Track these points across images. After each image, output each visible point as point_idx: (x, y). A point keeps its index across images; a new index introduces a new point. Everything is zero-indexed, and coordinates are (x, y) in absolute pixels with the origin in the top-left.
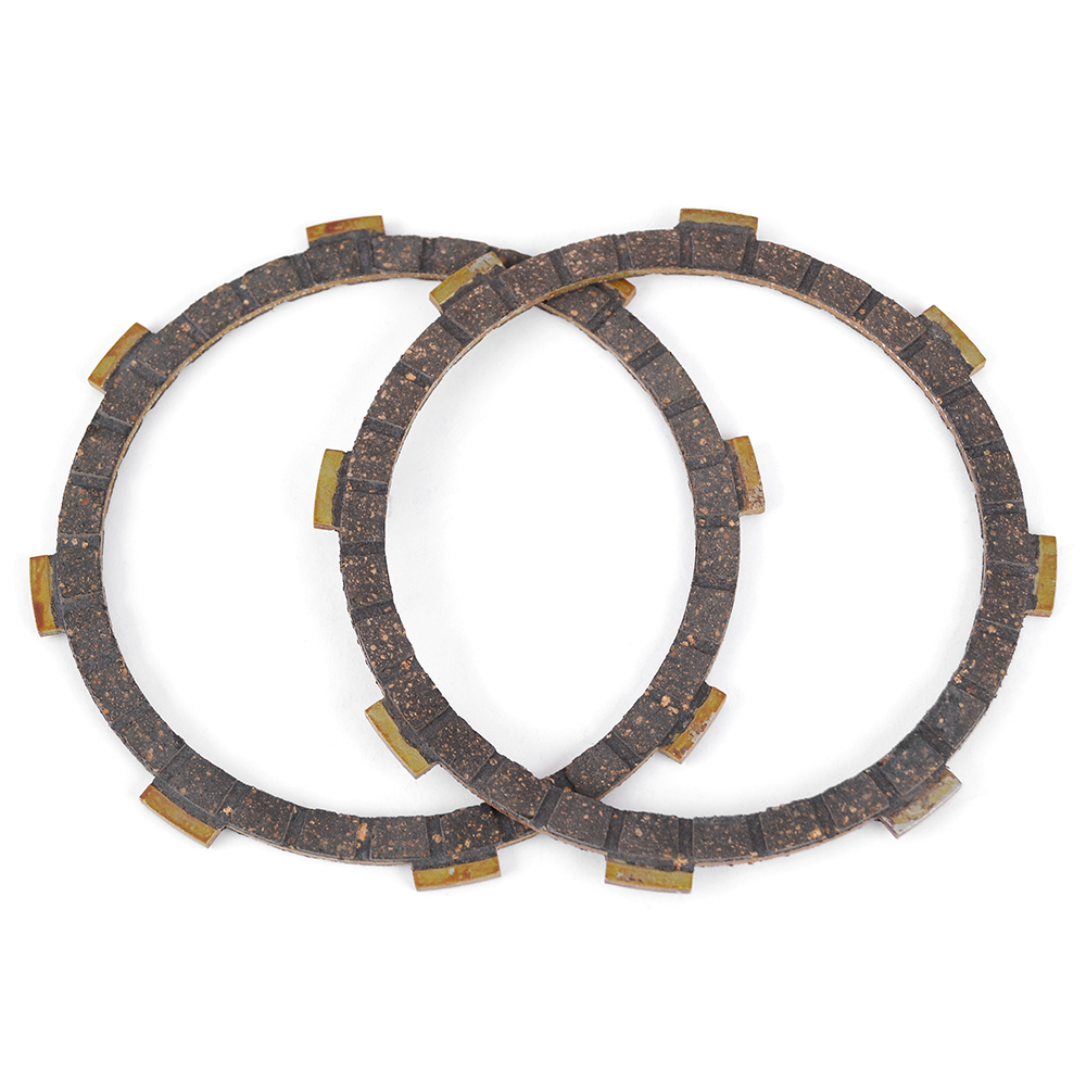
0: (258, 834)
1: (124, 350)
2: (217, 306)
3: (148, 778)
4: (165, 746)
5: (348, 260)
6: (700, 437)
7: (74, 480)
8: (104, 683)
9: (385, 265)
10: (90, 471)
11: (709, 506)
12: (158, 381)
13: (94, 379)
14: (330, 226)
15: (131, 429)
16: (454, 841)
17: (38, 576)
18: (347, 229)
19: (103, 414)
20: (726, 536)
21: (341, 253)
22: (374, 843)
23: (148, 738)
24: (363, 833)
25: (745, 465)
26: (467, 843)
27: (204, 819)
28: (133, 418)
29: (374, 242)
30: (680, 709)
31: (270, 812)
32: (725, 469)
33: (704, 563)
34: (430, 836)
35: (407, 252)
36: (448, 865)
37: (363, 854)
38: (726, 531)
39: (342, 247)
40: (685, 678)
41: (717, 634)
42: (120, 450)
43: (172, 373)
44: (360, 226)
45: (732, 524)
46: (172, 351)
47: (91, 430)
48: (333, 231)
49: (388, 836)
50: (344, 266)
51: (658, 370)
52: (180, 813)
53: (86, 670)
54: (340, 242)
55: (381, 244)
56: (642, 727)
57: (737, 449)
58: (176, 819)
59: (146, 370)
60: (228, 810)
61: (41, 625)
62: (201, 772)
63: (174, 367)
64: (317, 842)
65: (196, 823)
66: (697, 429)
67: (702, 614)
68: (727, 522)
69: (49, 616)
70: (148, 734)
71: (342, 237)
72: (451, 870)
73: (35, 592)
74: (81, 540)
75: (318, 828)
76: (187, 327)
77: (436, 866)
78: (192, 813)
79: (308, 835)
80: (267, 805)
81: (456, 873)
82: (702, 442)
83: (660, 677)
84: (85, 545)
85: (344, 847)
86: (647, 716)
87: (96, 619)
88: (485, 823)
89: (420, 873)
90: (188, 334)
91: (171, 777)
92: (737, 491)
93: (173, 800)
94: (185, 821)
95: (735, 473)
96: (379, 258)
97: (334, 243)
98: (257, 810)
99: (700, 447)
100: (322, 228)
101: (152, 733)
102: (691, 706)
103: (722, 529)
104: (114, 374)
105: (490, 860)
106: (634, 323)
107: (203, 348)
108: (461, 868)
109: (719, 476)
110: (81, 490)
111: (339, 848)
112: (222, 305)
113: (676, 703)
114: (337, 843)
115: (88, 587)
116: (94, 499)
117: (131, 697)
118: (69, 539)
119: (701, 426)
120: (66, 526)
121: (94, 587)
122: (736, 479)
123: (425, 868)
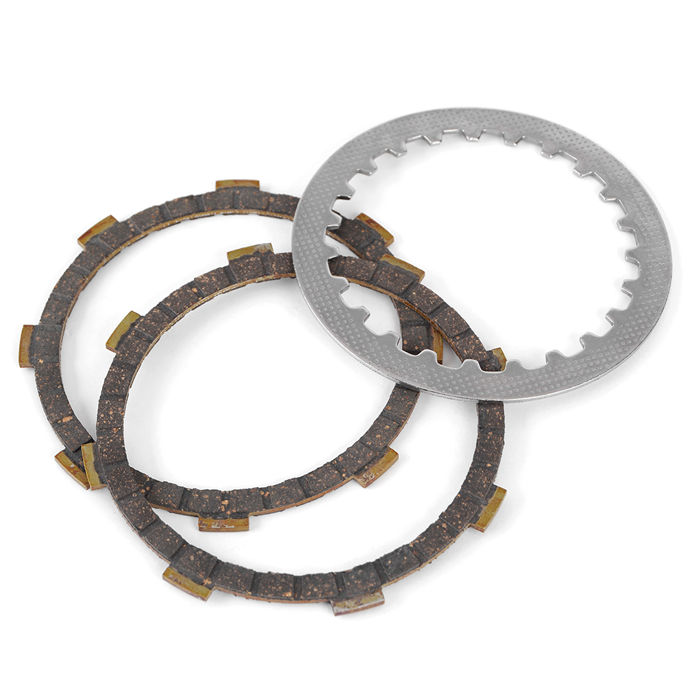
0: (37, 379)
1: (241, 185)
3: (36, 321)
4: (55, 318)
5: (358, 238)
6: (380, 433)
7: (161, 208)
8: (68, 278)
10: (170, 209)
11: (345, 459)
12: (236, 206)
13: (218, 183)
14: (371, 221)
15: (203, 211)
17: (105, 223)
18: (375, 228)
19: (203, 197)
20: (334, 476)
21: (359, 233)
22: (64, 426)
24: (67, 419)
25: (380, 462)
27: (31, 354)
28: (209, 208)
29: (376, 242)
30: (226, 511)
32: (371, 454)
33: (312, 475)
36: (75, 463)
37: (57, 425)
38: (337, 474)
39: (363, 231)
40: (242, 503)
41: (278, 503)
42: (190, 214)
43: (244, 209)
44: (380, 232)
45: (344, 475)
46: (255, 202)
47: (191, 197)
48: (369, 223)
49: (72, 430)
50: (353, 238)
51: (403, 395)
52: (27, 344)
53: (71, 268)
54: (365, 229)
55: (377, 245)
56: (203, 500)
58: (23, 344)
59: (238, 199)
60: (41, 361)
61: (81, 239)
62: (52, 339)
63: (247, 208)
64: (48, 404)
65: (26, 352)
66: (384, 430)
67: (283, 490)
68: (343, 472)
69: (88, 239)
70: (56, 308)
71: (368, 229)
72: (73, 466)
73: (96, 227)
74: (134, 227)
75: (56, 400)
76: (272, 200)
77: (71, 458)
78: (31, 348)
79: (50, 399)
80: (53, 374)
81: (73, 468)
82: (378, 436)
83: (235, 492)
84: (133, 230)
85: (54, 416)
86: (210, 498)
87: (99, 256)
89: (63, 454)
90: (269, 202)
91: (42, 330)
92: (364, 467)
93: (32, 338)
94: (24, 349)
95: (372, 460)
96: (369, 249)
97: (362, 227)
98: (49, 372)
99: (375, 437)
100: (368, 219)
101: (58, 310)
102: (231, 515)
103: (336, 472)
104: (226, 189)
107: (268, 213)
108: (77, 469)
109: (365, 454)
110: (158, 212)
111: (52, 414)
113: (227, 508)
114: (53, 412)
115: (112, 243)
116: (157, 219)
117: (70, 292)
118: (131, 223)
119: (386, 431)
120: (136, 217)
121: (114, 245)
122: (369, 463)
123: (67, 455)
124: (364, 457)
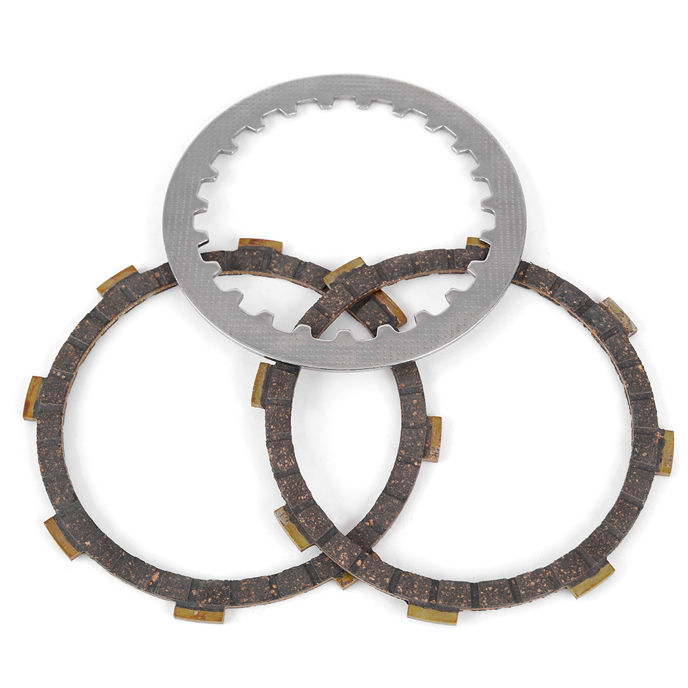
0: (99, 561)
1: (121, 278)
3: (51, 512)
4: (67, 498)
5: (256, 261)
6: (414, 410)
7: (70, 341)
8: (47, 455)
9: (275, 269)
10: (80, 338)
11: (406, 450)
12: (132, 300)
13: (100, 289)
14: (252, 241)
15: (109, 321)
16: (204, 596)
17: (34, 387)
18: (261, 245)
19: (98, 309)
20: (410, 470)
21: (253, 256)
22: (159, 585)
23: (59, 491)
24: (155, 577)
25: (434, 433)
26: (210, 600)
27: (74, 544)
28: (113, 316)
29: (273, 256)
31: (110, 551)
32: (422, 432)
33: (393, 482)
34: (191, 590)
35: (289, 266)
36: (196, 609)
37: (151, 589)
38: (411, 467)
39: (255, 254)
41: (387, 523)
42: (100, 331)
43: (141, 297)
44: (269, 245)
45: (416, 464)
46: (145, 286)
47: (88, 316)
48: (254, 244)
49: (168, 583)
50: (252, 264)
52: (62, 537)
53: (40, 445)
54: (254, 251)
55: (276, 257)
57: (433, 423)
58: (59, 540)
59: (129, 292)
60: (88, 543)
61: (25, 414)
62: (81, 518)
63: (143, 295)
64: (128, 575)
65: (69, 545)
66: (414, 406)
67: (382, 510)
68: (414, 462)
69: (31, 410)
70: (60, 489)
71: (257, 249)
72: (196, 612)
73: (29, 395)
74: (62, 374)
75: (132, 567)
76: (158, 275)
77: (189, 608)
78: (69, 539)
79: (126, 570)
80: (109, 547)
81: (198, 615)
82: (415, 413)
84: (64, 377)
85: (142, 582)
87: (55, 418)
88: (223, 592)
89: (179, 609)
90: (157, 278)
91: (64, 516)
92: (425, 446)
93: (61, 529)
94: (63, 543)
95: (427, 436)
96: (273, 265)
97: (251, 250)
98: (103, 548)
99: (412, 416)
100: (248, 241)
101: (63, 490)
103: (409, 465)
104: (111, 290)
105: (220, 613)
107: (163, 288)
108: (202, 613)
109: (417, 435)
110: (71, 347)
111: (140, 582)
114: (139, 579)
115: (57, 400)
116: (77, 354)
117: (59, 466)
118: (57, 372)
119: (417, 404)
120: (57, 364)
121: (60, 401)
122: (426, 440)
123: (183, 607)
124: (419, 438)
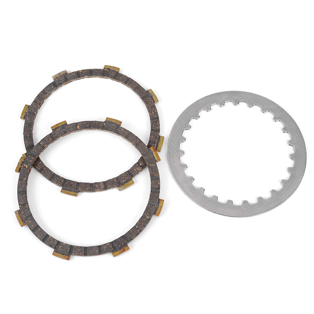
0: (97, 121)
1: (159, 208)
2: (142, 224)
3: (122, 126)
6: (31, 223)
7: (158, 178)
8: (136, 140)
9: (109, 244)
11: (26, 208)
13: (163, 201)
14: (124, 251)
16: (60, 130)
18: (120, 251)
20: (21, 203)
21: (120, 244)
22: (76, 126)
23: (124, 132)
24: (78, 127)
25: (20, 220)
26: (58, 130)
29: (113, 249)
30: (23, 166)
34: (65, 130)
35: (105, 248)
36: (61, 126)
37: (77, 124)
39: (120, 246)
40: (24, 171)
44: (118, 253)
45: (21, 206)
46: (148, 211)
47: (159, 189)
49: (73, 127)
51: (43, 235)
53: (141, 141)
55: (111, 249)
56: (30, 160)
57: (23, 224)
58: (114, 120)
60: (105, 124)
62: (112, 129)
65: (110, 120)
66: (32, 224)
69: (152, 150)
71: (120, 248)
72: (60, 125)
73: (157, 154)
75: (86, 125)
76: (147, 217)
77: (62, 125)
78: (111, 122)
80: (97, 126)
84: (151, 165)
87: (143, 151)
89: (66, 123)
92: (21, 213)
93: (115, 123)
95: (22, 217)
99: (30, 220)
100: (126, 249)
101: (123, 133)
102: (21, 167)
103: (22, 204)
104: (159, 203)
105: (53, 129)
106: (51, 245)
108: (58, 126)
109: (25, 215)
112: (141, 224)
116: (152, 175)
117: (130, 139)
118: (154, 166)
124: (24, 214)
